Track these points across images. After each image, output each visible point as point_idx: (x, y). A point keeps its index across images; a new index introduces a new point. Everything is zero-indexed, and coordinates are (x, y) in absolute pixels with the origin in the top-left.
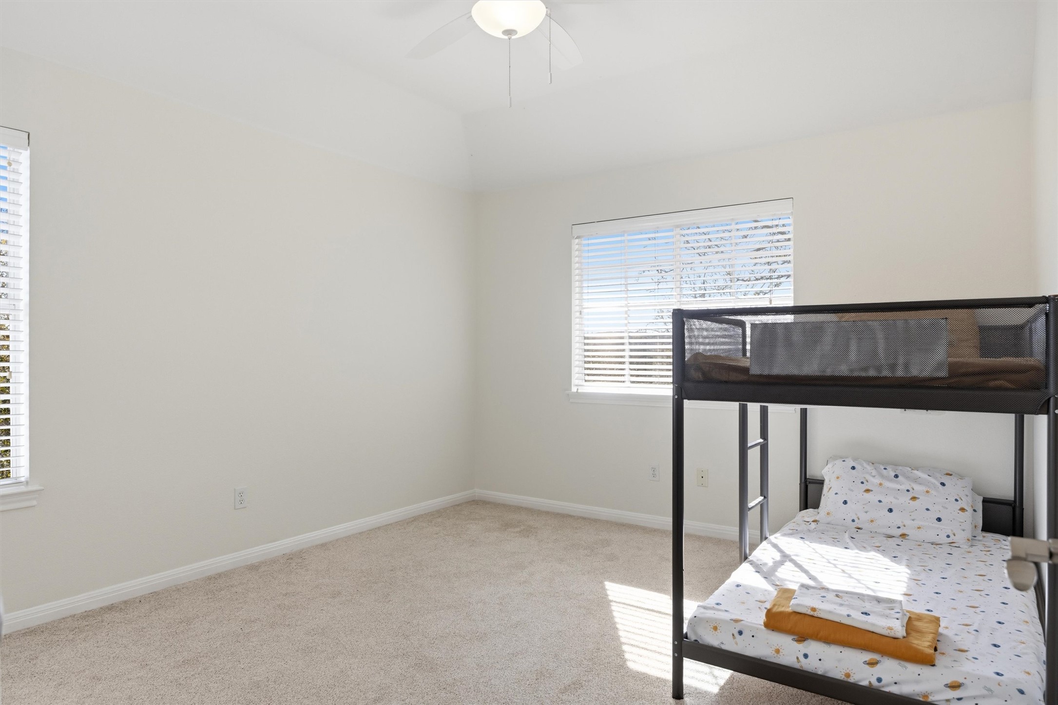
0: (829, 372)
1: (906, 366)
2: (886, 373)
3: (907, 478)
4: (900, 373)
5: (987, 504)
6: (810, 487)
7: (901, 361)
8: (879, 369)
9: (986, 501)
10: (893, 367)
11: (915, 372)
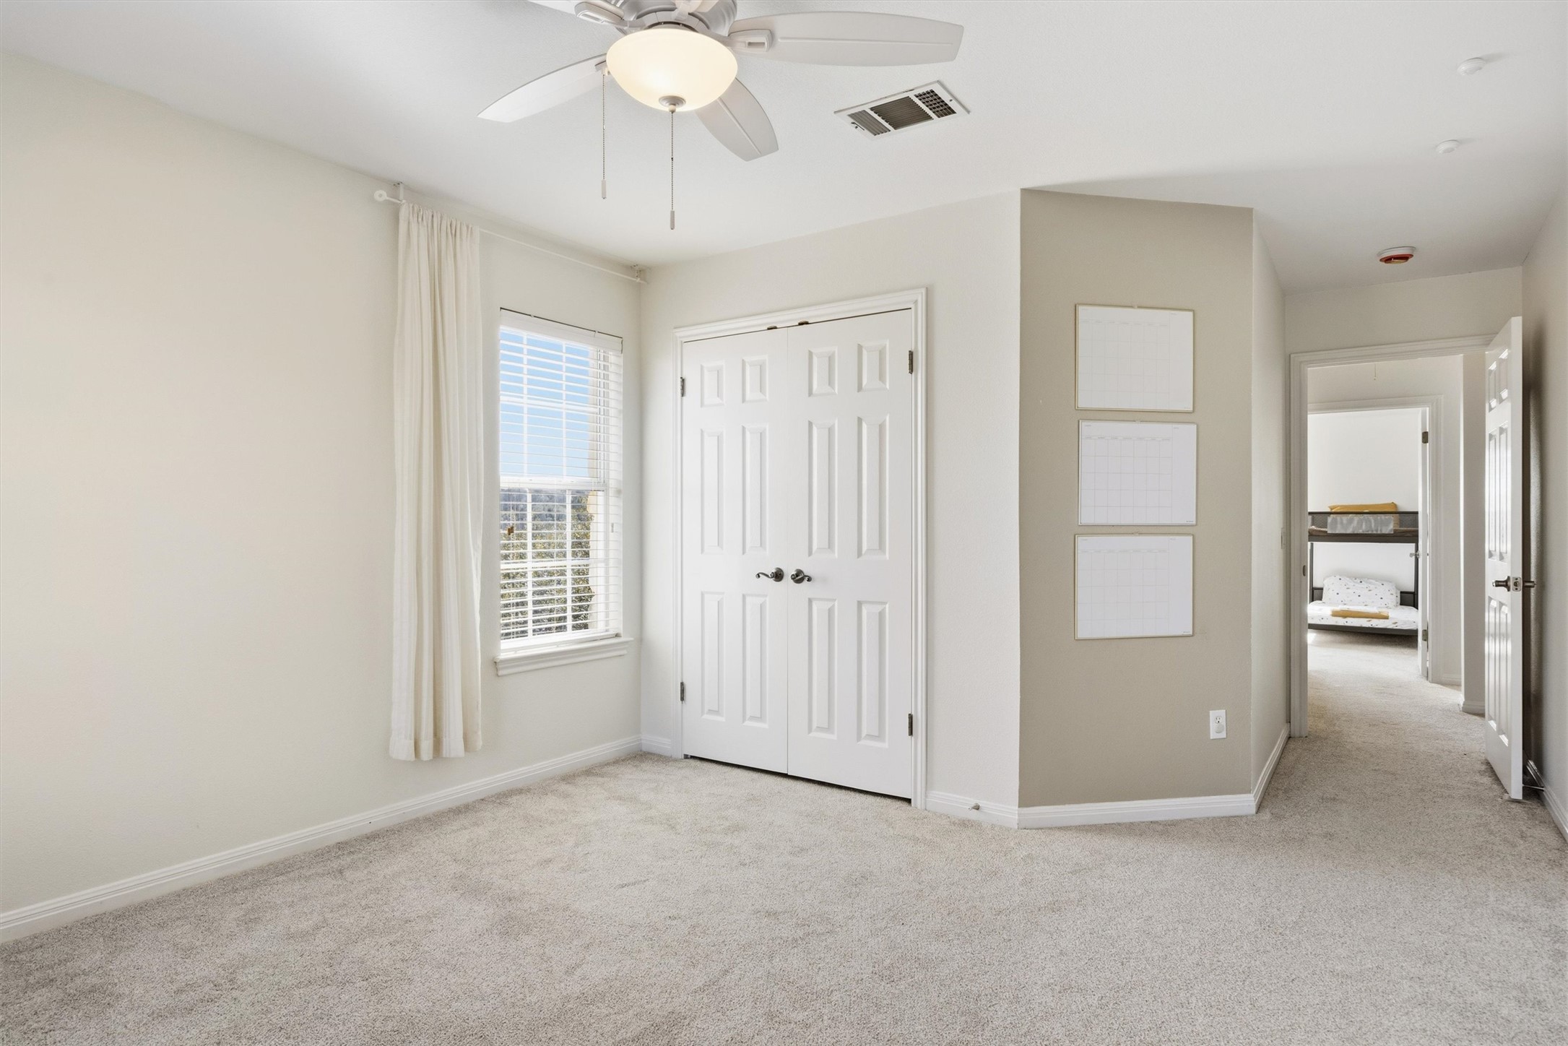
0: (1356, 532)
1: (1381, 530)
2: (1375, 532)
3: (1367, 582)
4: (1379, 532)
5: (1403, 594)
6: (1315, 591)
7: (1379, 529)
8: (1372, 531)
9: (1401, 592)
10: (1377, 531)
11: (1384, 532)
